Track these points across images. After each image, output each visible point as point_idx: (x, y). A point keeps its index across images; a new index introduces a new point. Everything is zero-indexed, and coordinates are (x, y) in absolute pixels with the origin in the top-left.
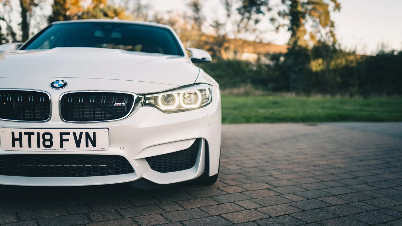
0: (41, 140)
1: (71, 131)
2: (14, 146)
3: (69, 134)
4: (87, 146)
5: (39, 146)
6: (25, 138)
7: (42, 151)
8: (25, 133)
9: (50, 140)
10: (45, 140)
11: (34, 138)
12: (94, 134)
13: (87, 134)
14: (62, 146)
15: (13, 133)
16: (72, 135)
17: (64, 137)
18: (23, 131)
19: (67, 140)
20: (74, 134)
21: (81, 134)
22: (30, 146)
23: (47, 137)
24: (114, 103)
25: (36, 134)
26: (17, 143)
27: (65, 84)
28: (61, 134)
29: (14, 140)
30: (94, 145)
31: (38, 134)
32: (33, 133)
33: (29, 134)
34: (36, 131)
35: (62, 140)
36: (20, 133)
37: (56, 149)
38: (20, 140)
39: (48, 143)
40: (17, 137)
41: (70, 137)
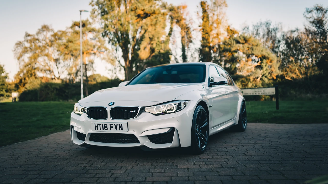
0: (104, 127)
1: (114, 123)
2: (95, 129)
3: (113, 124)
4: (120, 130)
5: (103, 130)
6: (99, 126)
7: (104, 132)
8: (99, 124)
9: (107, 127)
10: (105, 127)
11: (101, 126)
12: (122, 124)
13: (119, 124)
14: (111, 130)
15: (95, 124)
16: (114, 124)
17: (111, 126)
18: (98, 123)
19: (112, 127)
20: (115, 124)
21: (117, 124)
22: (100, 130)
23: (106, 126)
24: (131, 111)
25: (102, 124)
26: (96, 128)
27: (114, 104)
28: (110, 125)
29: (95, 127)
30: (122, 130)
31: (103, 124)
32: (101, 124)
33: (100, 124)
34: (102, 123)
35: (111, 127)
36: (97, 124)
37: (109, 131)
38: (97, 127)
39: (106, 128)
40: (96, 126)
41: (113, 126)
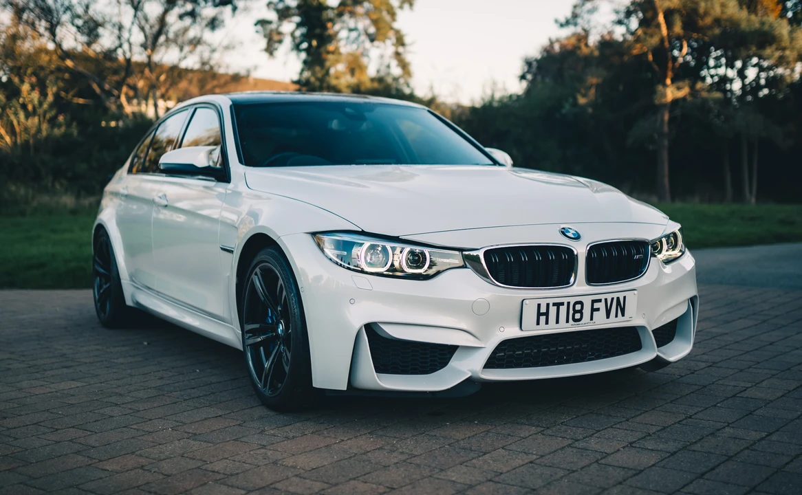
0: (571, 312)
1: (603, 297)
2: (538, 323)
3: (600, 301)
4: (616, 316)
5: (567, 321)
6: (553, 310)
7: (571, 327)
8: (554, 304)
9: (581, 312)
10: (575, 312)
11: (563, 309)
12: (625, 298)
13: (618, 298)
14: (592, 319)
15: (539, 305)
16: (603, 302)
17: (596, 305)
18: (551, 301)
19: (598, 310)
20: (606, 300)
21: (613, 299)
22: (557, 322)
23: (578, 307)
24: (634, 255)
25: (565, 304)
26: (543, 319)
27: (578, 234)
28: (594, 302)
29: (539, 314)
30: (623, 315)
31: (568, 304)
32: (562, 304)
33: (558, 305)
34: (565, 300)
35: (593, 310)
36: (548, 305)
37: (586, 325)
38: (547, 314)
39: (578, 316)
40: (543, 310)
41: (601, 305)
